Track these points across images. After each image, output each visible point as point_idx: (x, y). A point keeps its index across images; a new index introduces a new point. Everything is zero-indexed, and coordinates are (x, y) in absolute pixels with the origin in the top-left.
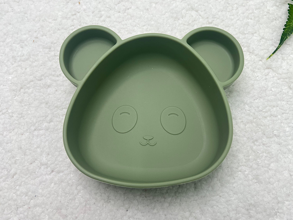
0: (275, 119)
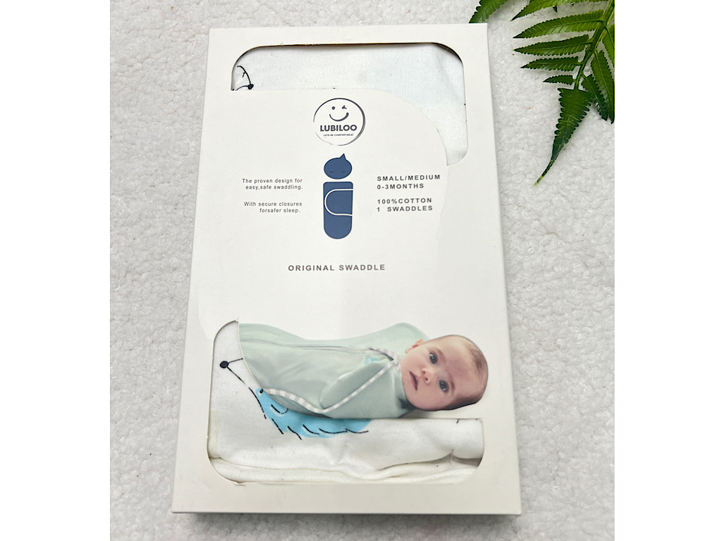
0: (559, 318)
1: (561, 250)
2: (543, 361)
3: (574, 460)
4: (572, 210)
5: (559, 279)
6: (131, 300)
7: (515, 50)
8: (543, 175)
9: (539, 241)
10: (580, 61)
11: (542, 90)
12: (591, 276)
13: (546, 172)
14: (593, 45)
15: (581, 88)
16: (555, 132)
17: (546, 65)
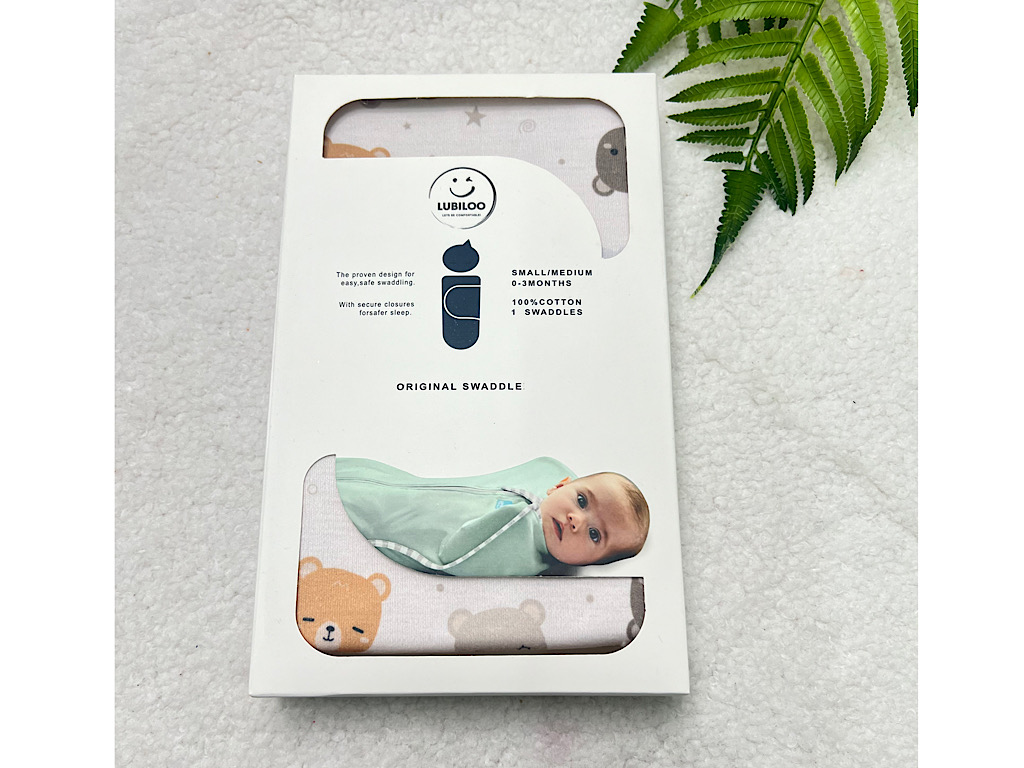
1: (723, 382)
2: (697, 525)
3: (736, 650)
4: (738, 330)
5: (720, 419)
6: (162, 449)
7: (670, 117)
8: (702, 284)
9: (695, 371)
10: (752, 132)
11: (704, 169)
12: (761, 416)
13: (705, 280)
14: (768, 112)
15: (754, 168)
16: (718, 228)
17: (708, 138)
